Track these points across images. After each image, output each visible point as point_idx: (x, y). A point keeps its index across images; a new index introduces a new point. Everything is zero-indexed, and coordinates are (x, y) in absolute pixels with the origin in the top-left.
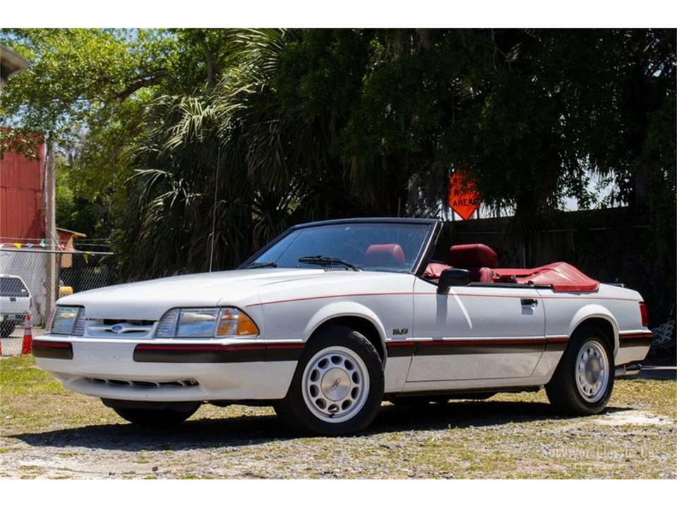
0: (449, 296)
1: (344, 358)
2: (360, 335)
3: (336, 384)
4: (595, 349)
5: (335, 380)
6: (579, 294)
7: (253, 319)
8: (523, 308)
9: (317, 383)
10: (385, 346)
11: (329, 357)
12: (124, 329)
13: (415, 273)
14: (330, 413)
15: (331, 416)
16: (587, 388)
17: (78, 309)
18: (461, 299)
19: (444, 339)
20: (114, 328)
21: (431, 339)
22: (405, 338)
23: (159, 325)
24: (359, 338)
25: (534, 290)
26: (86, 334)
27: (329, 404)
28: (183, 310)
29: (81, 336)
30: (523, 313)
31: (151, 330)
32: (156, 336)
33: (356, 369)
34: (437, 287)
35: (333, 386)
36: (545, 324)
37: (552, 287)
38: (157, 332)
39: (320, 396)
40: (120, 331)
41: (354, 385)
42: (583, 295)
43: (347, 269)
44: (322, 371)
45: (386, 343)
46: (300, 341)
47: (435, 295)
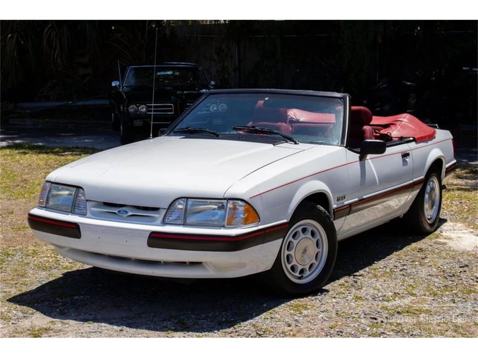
0: (366, 161)
1: (310, 229)
2: (322, 207)
3: (305, 251)
4: (433, 182)
5: (304, 248)
6: (427, 142)
7: (255, 208)
8: (403, 160)
9: (292, 253)
10: (332, 211)
11: (300, 229)
12: (130, 214)
13: (345, 145)
14: (300, 276)
15: (300, 278)
16: (429, 213)
17: (75, 189)
18: (372, 162)
19: (364, 197)
20: (119, 212)
21: (357, 199)
22: (343, 203)
23: (167, 212)
24: (321, 211)
25: (406, 144)
26: (89, 214)
27: (300, 268)
28: (189, 199)
29: (84, 215)
30: (403, 165)
31: (159, 216)
32: (164, 223)
33: (318, 237)
34: (359, 155)
35: (303, 253)
36: (413, 171)
37: (415, 140)
38: (164, 218)
39: (294, 263)
40: (125, 215)
41: (317, 250)
42: (430, 142)
43: (287, 142)
44: (295, 242)
45: (334, 210)
46: (285, 221)
47: (359, 162)
